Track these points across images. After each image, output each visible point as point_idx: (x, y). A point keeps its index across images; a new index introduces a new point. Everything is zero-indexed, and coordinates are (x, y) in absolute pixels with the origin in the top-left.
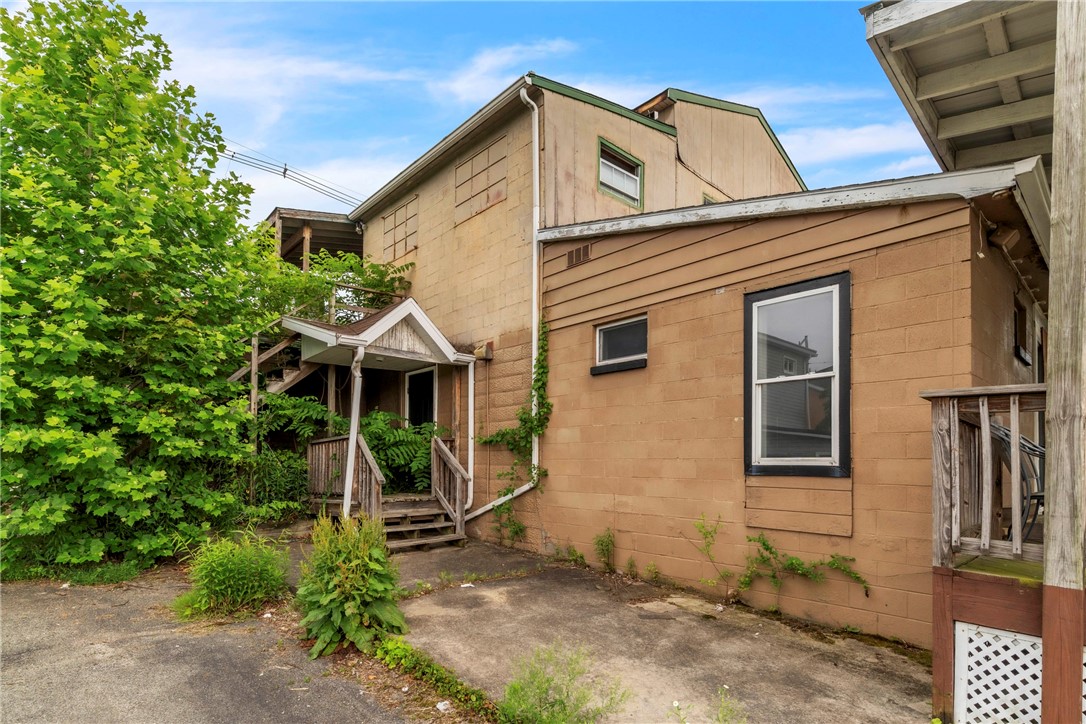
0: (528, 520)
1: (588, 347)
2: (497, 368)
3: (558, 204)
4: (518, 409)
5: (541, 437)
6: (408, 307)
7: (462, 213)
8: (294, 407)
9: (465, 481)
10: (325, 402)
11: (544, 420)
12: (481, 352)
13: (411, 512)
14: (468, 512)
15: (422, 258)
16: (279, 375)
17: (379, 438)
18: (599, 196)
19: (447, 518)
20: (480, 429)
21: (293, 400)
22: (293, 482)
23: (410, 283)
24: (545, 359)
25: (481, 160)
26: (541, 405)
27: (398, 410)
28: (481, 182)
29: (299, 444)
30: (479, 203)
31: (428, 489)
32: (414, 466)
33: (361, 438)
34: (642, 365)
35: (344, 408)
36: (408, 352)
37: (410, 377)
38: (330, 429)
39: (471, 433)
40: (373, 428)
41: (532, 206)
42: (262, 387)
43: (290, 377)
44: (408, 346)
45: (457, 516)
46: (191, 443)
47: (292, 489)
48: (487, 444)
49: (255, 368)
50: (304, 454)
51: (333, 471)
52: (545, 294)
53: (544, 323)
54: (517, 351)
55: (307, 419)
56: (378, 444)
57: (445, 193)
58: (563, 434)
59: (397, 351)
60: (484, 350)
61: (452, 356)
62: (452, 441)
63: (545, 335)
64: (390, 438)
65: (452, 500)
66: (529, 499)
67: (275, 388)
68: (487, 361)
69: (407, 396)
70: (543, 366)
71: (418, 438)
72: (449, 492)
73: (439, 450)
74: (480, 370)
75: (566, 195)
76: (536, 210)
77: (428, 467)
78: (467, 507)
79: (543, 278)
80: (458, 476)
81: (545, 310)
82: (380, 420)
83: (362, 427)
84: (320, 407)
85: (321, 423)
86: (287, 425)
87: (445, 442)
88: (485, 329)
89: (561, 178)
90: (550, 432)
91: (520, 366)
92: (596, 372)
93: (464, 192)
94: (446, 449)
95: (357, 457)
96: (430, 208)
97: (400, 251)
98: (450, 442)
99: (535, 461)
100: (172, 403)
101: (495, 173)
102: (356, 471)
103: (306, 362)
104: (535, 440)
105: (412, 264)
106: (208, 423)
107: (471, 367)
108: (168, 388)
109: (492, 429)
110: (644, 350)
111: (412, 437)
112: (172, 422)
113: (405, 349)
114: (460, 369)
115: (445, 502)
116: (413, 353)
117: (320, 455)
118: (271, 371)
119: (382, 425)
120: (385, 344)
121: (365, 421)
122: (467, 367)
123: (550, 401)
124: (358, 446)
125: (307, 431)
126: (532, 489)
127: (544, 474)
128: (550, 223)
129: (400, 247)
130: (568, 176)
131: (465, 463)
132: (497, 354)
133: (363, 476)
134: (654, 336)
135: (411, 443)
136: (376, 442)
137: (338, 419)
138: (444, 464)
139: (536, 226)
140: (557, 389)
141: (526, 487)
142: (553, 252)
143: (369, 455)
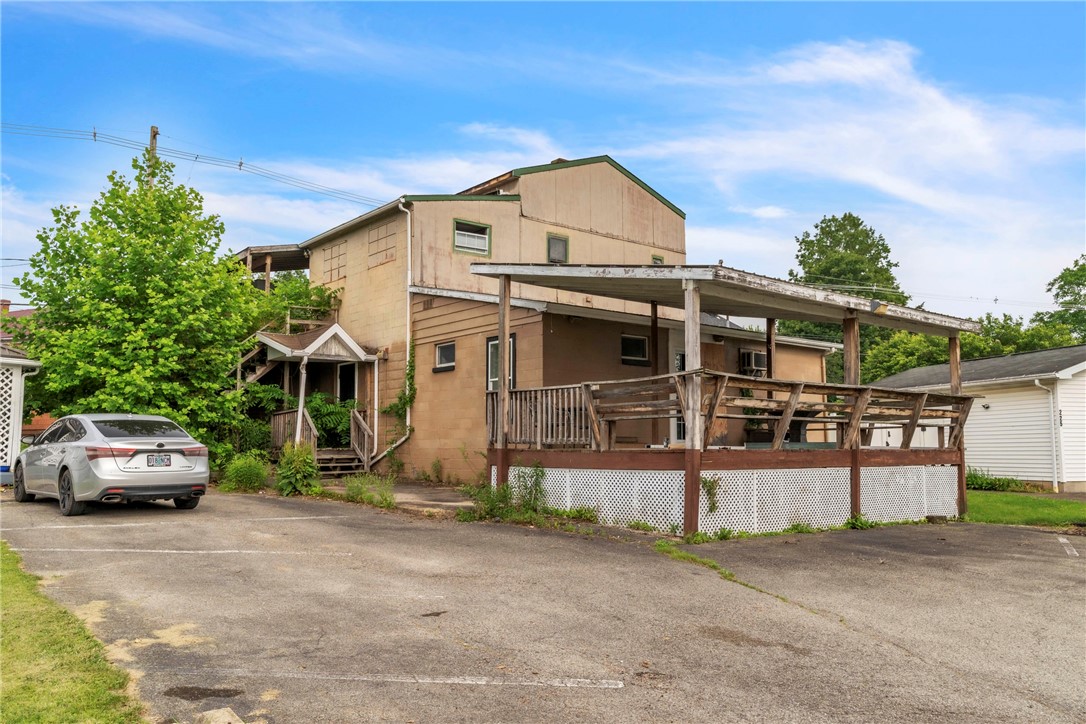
0: (406, 459)
1: (432, 356)
2: (390, 364)
3: (422, 267)
4: (398, 391)
5: (411, 408)
6: (335, 329)
7: (373, 261)
8: (264, 391)
9: (371, 438)
10: (282, 388)
11: (412, 398)
12: (380, 354)
13: (336, 457)
14: (373, 458)
15: (349, 284)
16: (253, 370)
17: (318, 410)
18: (454, 256)
19: (360, 461)
20: (381, 403)
21: (263, 387)
22: (263, 439)
23: (341, 301)
24: (413, 361)
25: (382, 230)
26: (411, 389)
27: (332, 391)
28: (382, 245)
29: (266, 415)
30: (381, 258)
31: (348, 444)
32: (340, 428)
33: (305, 410)
34: (452, 369)
35: (295, 391)
36: (336, 356)
37: (341, 367)
38: (286, 405)
39: (376, 407)
40: (313, 404)
41: (407, 269)
42: (244, 378)
43: (260, 371)
44: (335, 352)
45: (365, 458)
46: (214, 415)
47: (263, 443)
48: (384, 413)
49: (239, 366)
50: (268, 422)
51: (288, 431)
52: (414, 323)
53: (413, 340)
54: (399, 356)
55: (273, 399)
56: (317, 414)
57: (363, 244)
58: (421, 405)
59: (329, 356)
60: (382, 353)
61: (363, 356)
62: (365, 412)
63: (413, 347)
64: (324, 410)
65: (362, 449)
66: (406, 445)
67: (251, 378)
68: (385, 360)
69: (339, 380)
70: (412, 367)
71: (343, 409)
72: (361, 445)
73: (355, 418)
74: (381, 365)
75: (429, 261)
76: (409, 272)
77: (349, 429)
78: (373, 454)
79: (412, 313)
80: (366, 433)
81: (413, 332)
82: (318, 399)
83: (306, 403)
84: (280, 391)
85: (280, 402)
86: (260, 403)
87: (359, 412)
88: (384, 340)
89: (425, 251)
90: (415, 405)
91: (401, 365)
92: (436, 371)
93: (374, 248)
94: (361, 418)
95: (303, 422)
96: (354, 252)
97: (335, 278)
98: (363, 412)
99: (408, 423)
100: (206, 393)
101: (391, 242)
102: (302, 430)
103: (270, 361)
104: (408, 410)
105: (343, 288)
106: (222, 403)
107: (376, 362)
108: (205, 385)
109: (388, 403)
110: (454, 361)
111: (338, 409)
112: (205, 402)
113: (333, 354)
114: (370, 364)
115: (358, 451)
116: (339, 356)
117: (280, 421)
118: (248, 368)
119: (319, 401)
120: (321, 352)
121: (308, 399)
122: (373, 363)
123: (416, 386)
124: (304, 415)
125: (272, 407)
126: (406, 440)
127: (412, 430)
128: (417, 282)
129: (335, 273)
130: (431, 248)
131: (372, 427)
132: (391, 356)
133: (306, 433)
134: (459, 354)
135: (338, 413)
136: (315, 413)
137: (291, 398)
138: (358, 427)
139: (410, 283)
140: (419, 379)
141: (403, 439)
142: (418, 299)
143: (310, 421)
